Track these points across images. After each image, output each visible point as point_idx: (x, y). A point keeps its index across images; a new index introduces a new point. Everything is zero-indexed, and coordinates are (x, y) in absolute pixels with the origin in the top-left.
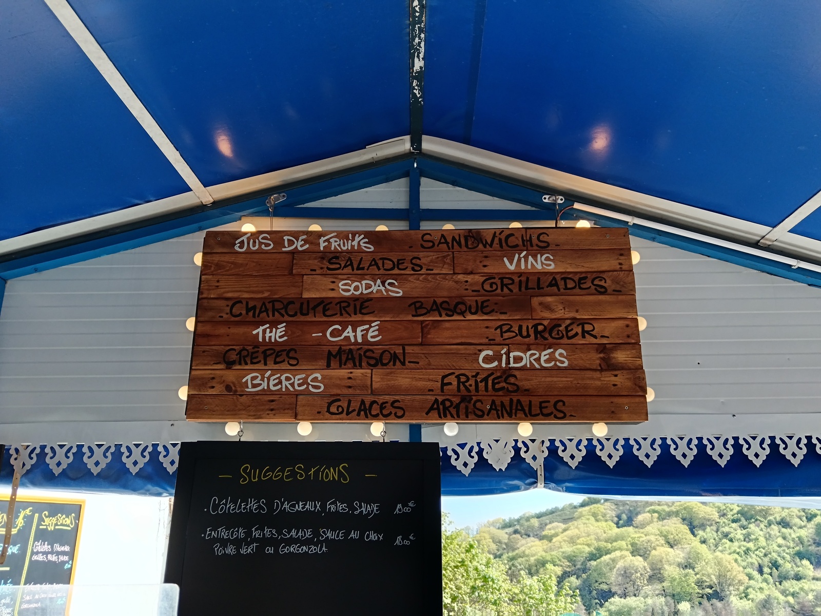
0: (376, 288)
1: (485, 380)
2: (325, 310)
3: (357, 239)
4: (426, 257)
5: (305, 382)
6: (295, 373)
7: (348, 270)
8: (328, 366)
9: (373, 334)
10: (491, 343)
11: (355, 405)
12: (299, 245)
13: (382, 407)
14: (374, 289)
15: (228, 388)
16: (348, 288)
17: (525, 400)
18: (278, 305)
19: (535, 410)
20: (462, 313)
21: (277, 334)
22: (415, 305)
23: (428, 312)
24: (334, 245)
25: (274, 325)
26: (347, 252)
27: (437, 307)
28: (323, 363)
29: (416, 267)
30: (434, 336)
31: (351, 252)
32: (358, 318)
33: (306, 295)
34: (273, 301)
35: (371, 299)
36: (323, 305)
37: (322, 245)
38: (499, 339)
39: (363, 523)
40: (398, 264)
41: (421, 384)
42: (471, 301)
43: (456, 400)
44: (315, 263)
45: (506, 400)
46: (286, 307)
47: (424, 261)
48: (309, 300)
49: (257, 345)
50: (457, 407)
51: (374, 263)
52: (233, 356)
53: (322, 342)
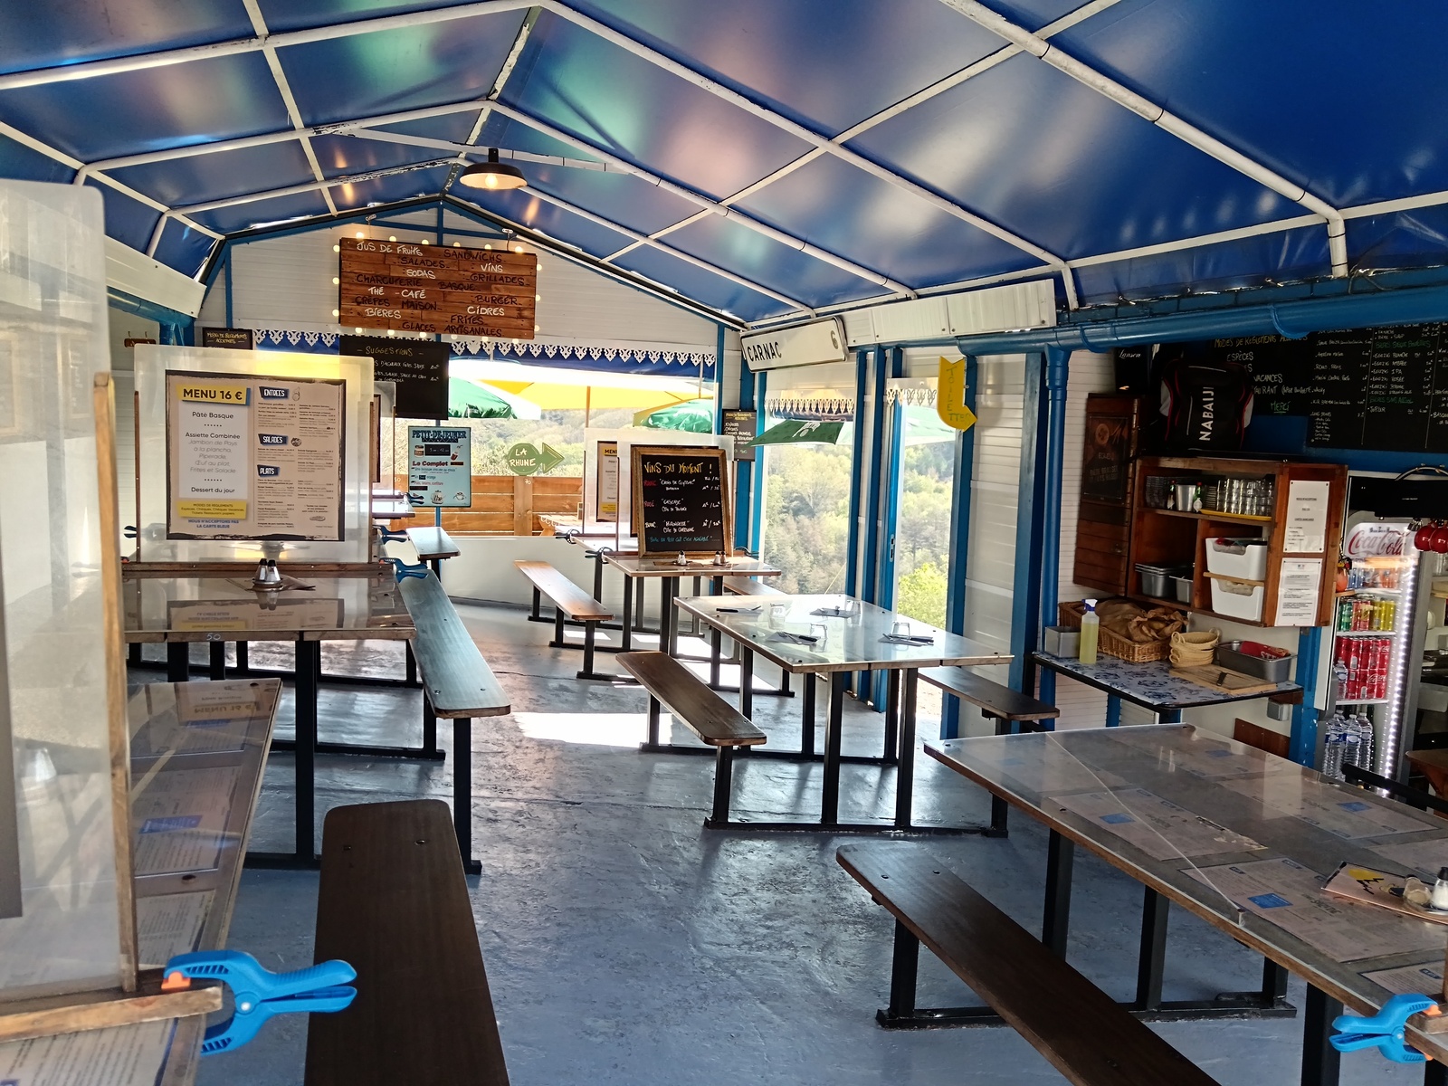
0: (424, 274)
1: (470, 319)
2: (401, 282)
3: (415, 249)
4: (446, 262)
5: (393, 313)
6: (388, 309)
7: (411, 264)
8: (403, 308)
9: (422, 295)
10: (473, 303)
11: (415, 325)
12: (388, 250)
13: (426, 327)
14: (423, 274)
15: (359, 314)
16: (411, 273)
17: (485, 328)
18: (379, 278)
19: (489, 332)
20: (461, 289)
21: (380, 292)
22: (442, 284)
23: (447, 287)
24: (404, 251)
25: (378, 287)
26: (410, 255)
27: (450, 285)
28: (400, 306)
29: (442, 266)
30: (449, 298)
31: (412, 255)
32: (415, 287)
33: (392, 275)
34: (377, 276)
35: (420, 279)
36: (400, 280)
37: (399, 251)
38: (476, 302)
39: (418, 372)
40: (433, 264)
41: (443, 319)
42: (465, 284)
43: (457, 326)
44: (395, 260)
45: (478, 328)
46: (383, 280)
47: (445, 263)
48: (393, 277)
49: (370, 296)
50: (457, 329)
51: (422, 262)
52: (360, 300)
53: (400, 297)
